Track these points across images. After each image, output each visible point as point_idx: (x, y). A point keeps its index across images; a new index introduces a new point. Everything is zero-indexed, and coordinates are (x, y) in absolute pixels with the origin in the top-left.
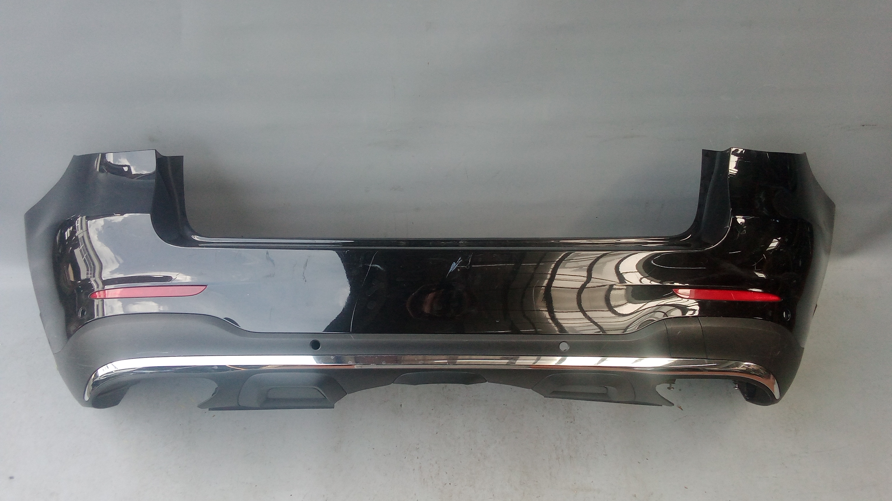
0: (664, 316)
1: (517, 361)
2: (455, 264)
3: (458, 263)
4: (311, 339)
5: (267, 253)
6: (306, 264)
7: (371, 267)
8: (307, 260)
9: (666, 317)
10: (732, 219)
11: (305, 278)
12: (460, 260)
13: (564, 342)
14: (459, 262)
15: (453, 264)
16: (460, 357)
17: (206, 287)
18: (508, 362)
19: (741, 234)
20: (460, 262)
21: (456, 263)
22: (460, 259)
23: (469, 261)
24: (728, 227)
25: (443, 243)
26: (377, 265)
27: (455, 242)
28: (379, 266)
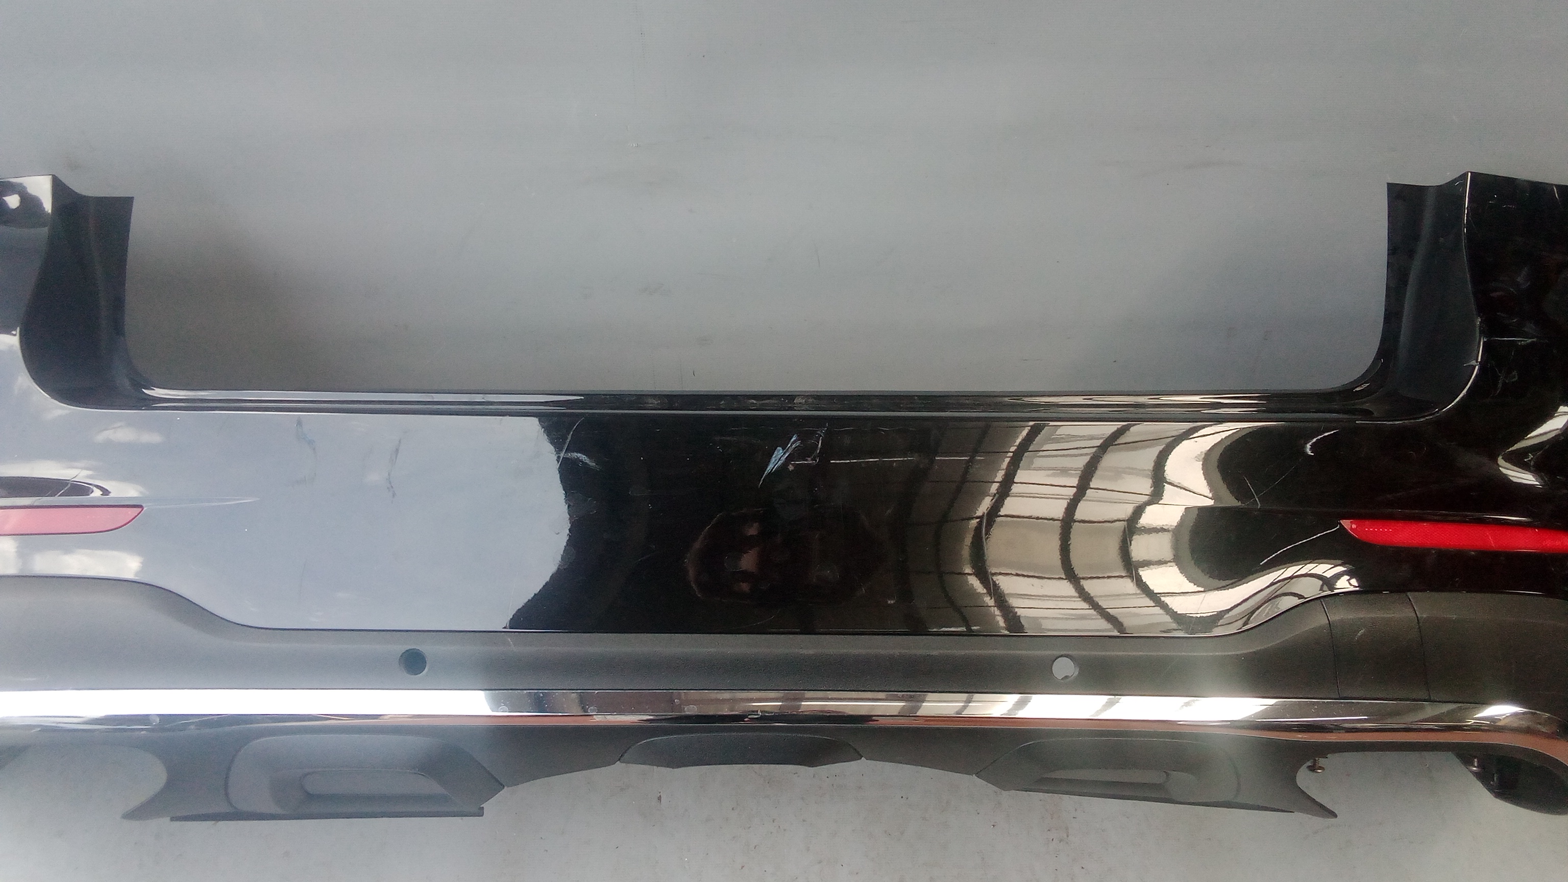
0: (1321, 589)
1: (924, 704)
2: (781, 451)
3: (790, 451)
4: (402, 648)
5: (299, 423)
6: (397, 450)
7: (563, 458)
8: (400, 442)
9: (1329, 593)
10: (1482, 343)
11: (392, 487)
12: (794, 442)
13: (1062, 656)
14: (791, 445)
15: (776, 452)
16: (809, 694)
17: (142, 510)
18: (904, 705)
19: (1507, 381)
20: (793, 446)
21: (783, 449)
22: (794, 439)
23: (818, 445)
24: (1473, 363)
25: (755, 402)
26: (579, 455)
27: (787, 399)
28: (583, 457)
